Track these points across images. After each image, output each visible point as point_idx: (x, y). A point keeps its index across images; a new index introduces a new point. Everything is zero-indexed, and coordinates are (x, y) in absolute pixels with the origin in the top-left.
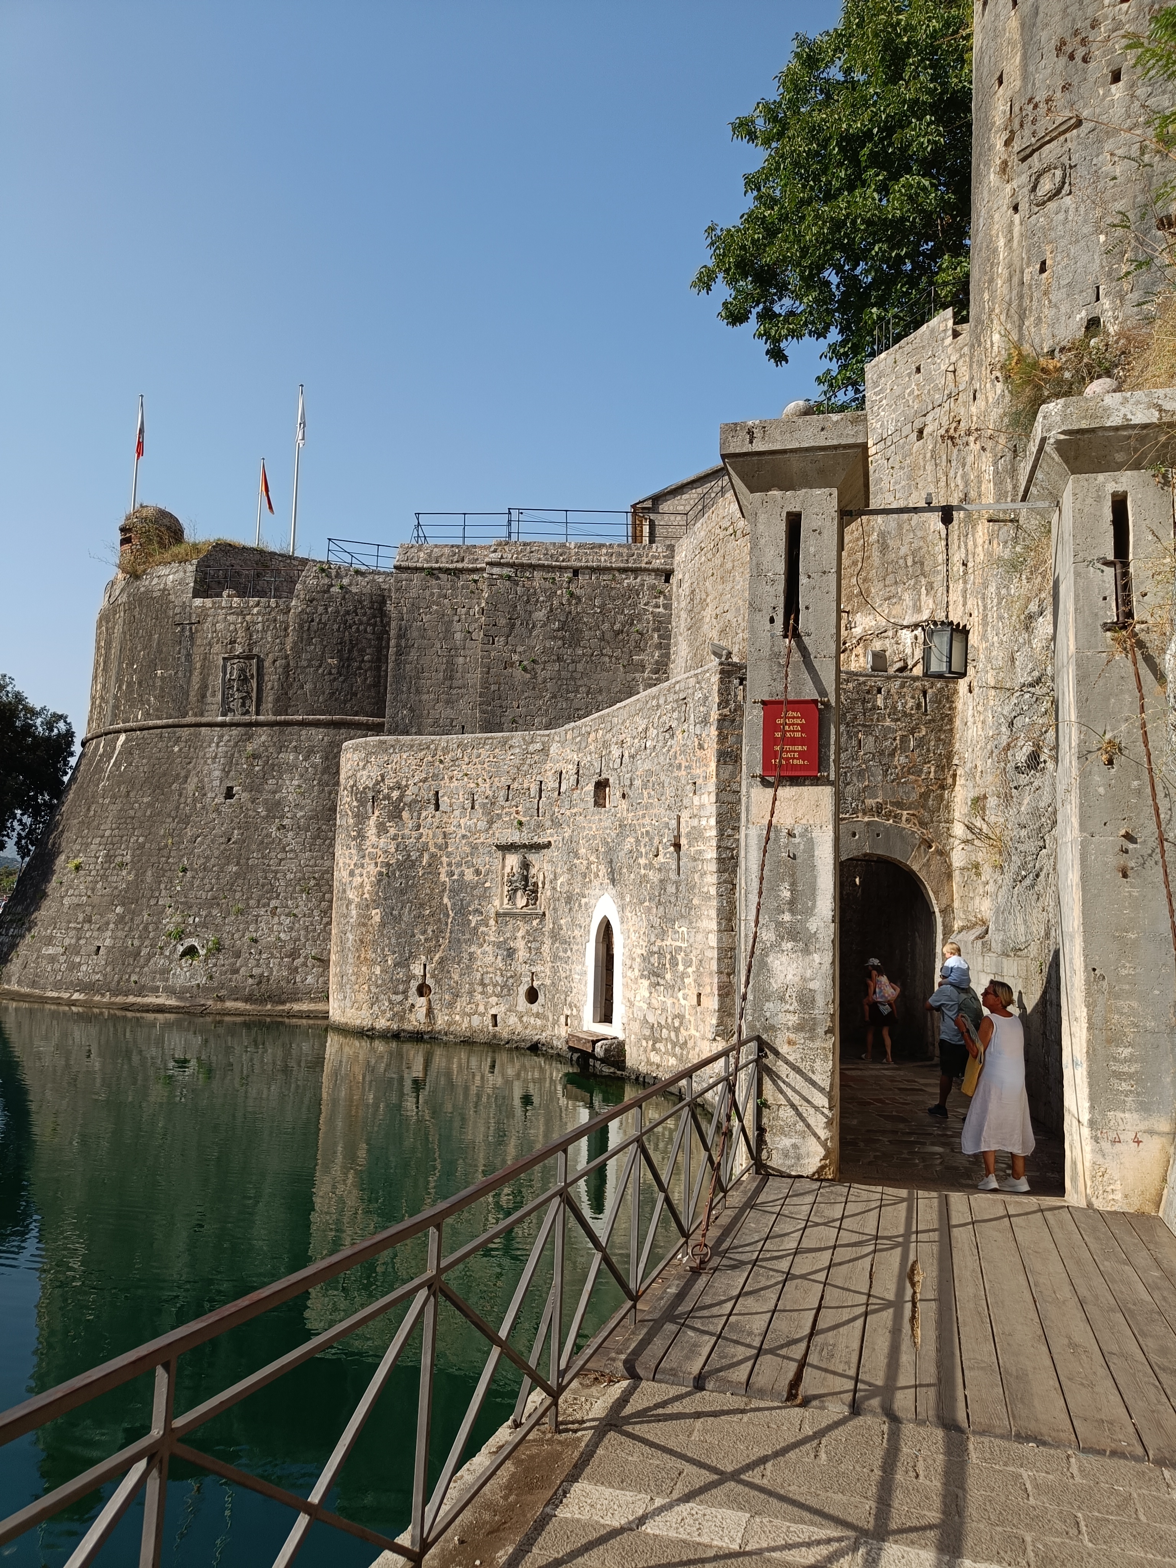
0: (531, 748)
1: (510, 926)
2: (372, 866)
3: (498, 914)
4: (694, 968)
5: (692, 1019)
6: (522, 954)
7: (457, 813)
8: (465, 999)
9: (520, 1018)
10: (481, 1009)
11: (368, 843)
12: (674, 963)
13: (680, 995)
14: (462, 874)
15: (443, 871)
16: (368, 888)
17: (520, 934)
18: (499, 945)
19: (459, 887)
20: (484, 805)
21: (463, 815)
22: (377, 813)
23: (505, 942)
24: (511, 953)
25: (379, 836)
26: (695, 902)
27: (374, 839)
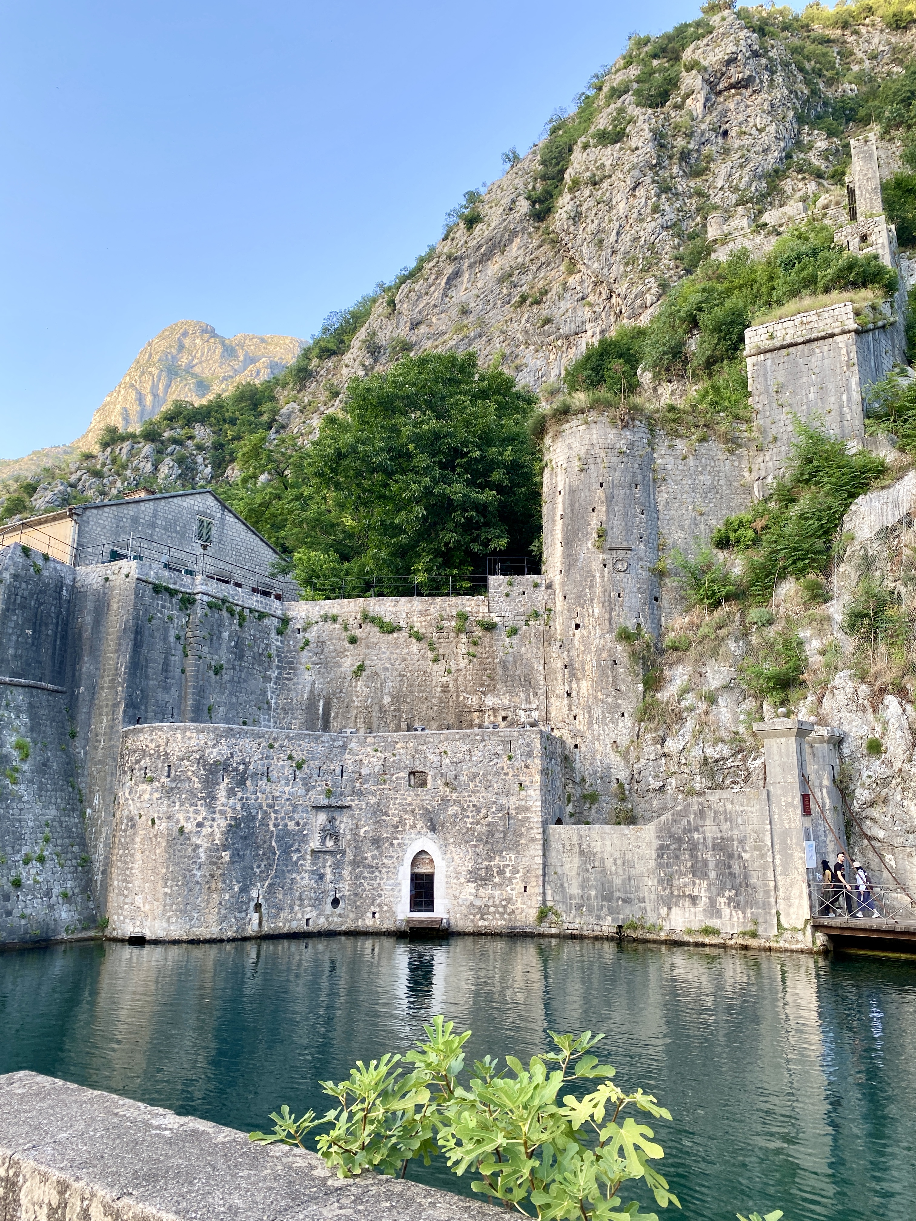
0: (335, 744)
1: (321, 860)
2: (223, 820)
3: (313, 852)
4: (521, 874)
5: (519, 900)
6: (329, 877)
7: (283, 783)
8: (287, 910)
9: (327, 919)
10: (299, 916)
11: (218, 803)
12: (501, 872)
13: (508, 888)
14: (286, 825)
15: (271, 823)
16: (218, 836)
17: (329, 863)
18: (313, 872)
19: (284, 835)
20: (303, 779)
21: (287, 784)
22: (226, 781)
23: (317, 870)
24: (321, 877)
25: (228, 798)
26: (522, 841)
27: (224, 800)
